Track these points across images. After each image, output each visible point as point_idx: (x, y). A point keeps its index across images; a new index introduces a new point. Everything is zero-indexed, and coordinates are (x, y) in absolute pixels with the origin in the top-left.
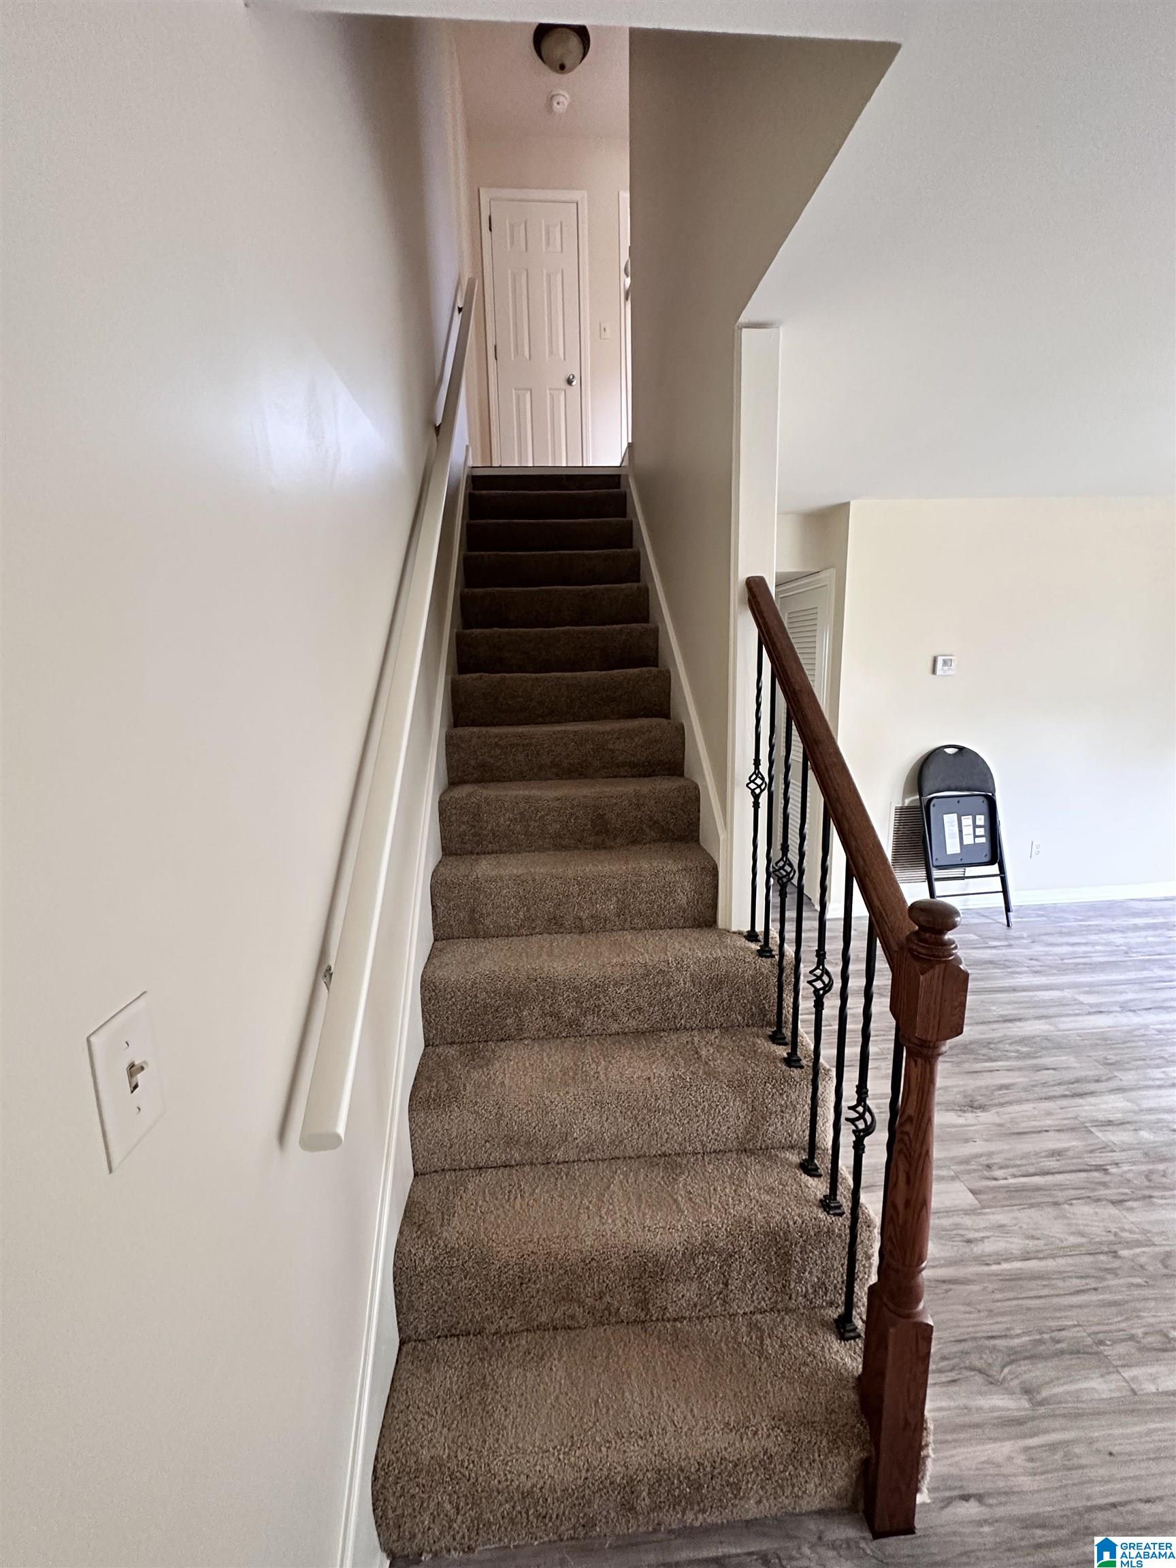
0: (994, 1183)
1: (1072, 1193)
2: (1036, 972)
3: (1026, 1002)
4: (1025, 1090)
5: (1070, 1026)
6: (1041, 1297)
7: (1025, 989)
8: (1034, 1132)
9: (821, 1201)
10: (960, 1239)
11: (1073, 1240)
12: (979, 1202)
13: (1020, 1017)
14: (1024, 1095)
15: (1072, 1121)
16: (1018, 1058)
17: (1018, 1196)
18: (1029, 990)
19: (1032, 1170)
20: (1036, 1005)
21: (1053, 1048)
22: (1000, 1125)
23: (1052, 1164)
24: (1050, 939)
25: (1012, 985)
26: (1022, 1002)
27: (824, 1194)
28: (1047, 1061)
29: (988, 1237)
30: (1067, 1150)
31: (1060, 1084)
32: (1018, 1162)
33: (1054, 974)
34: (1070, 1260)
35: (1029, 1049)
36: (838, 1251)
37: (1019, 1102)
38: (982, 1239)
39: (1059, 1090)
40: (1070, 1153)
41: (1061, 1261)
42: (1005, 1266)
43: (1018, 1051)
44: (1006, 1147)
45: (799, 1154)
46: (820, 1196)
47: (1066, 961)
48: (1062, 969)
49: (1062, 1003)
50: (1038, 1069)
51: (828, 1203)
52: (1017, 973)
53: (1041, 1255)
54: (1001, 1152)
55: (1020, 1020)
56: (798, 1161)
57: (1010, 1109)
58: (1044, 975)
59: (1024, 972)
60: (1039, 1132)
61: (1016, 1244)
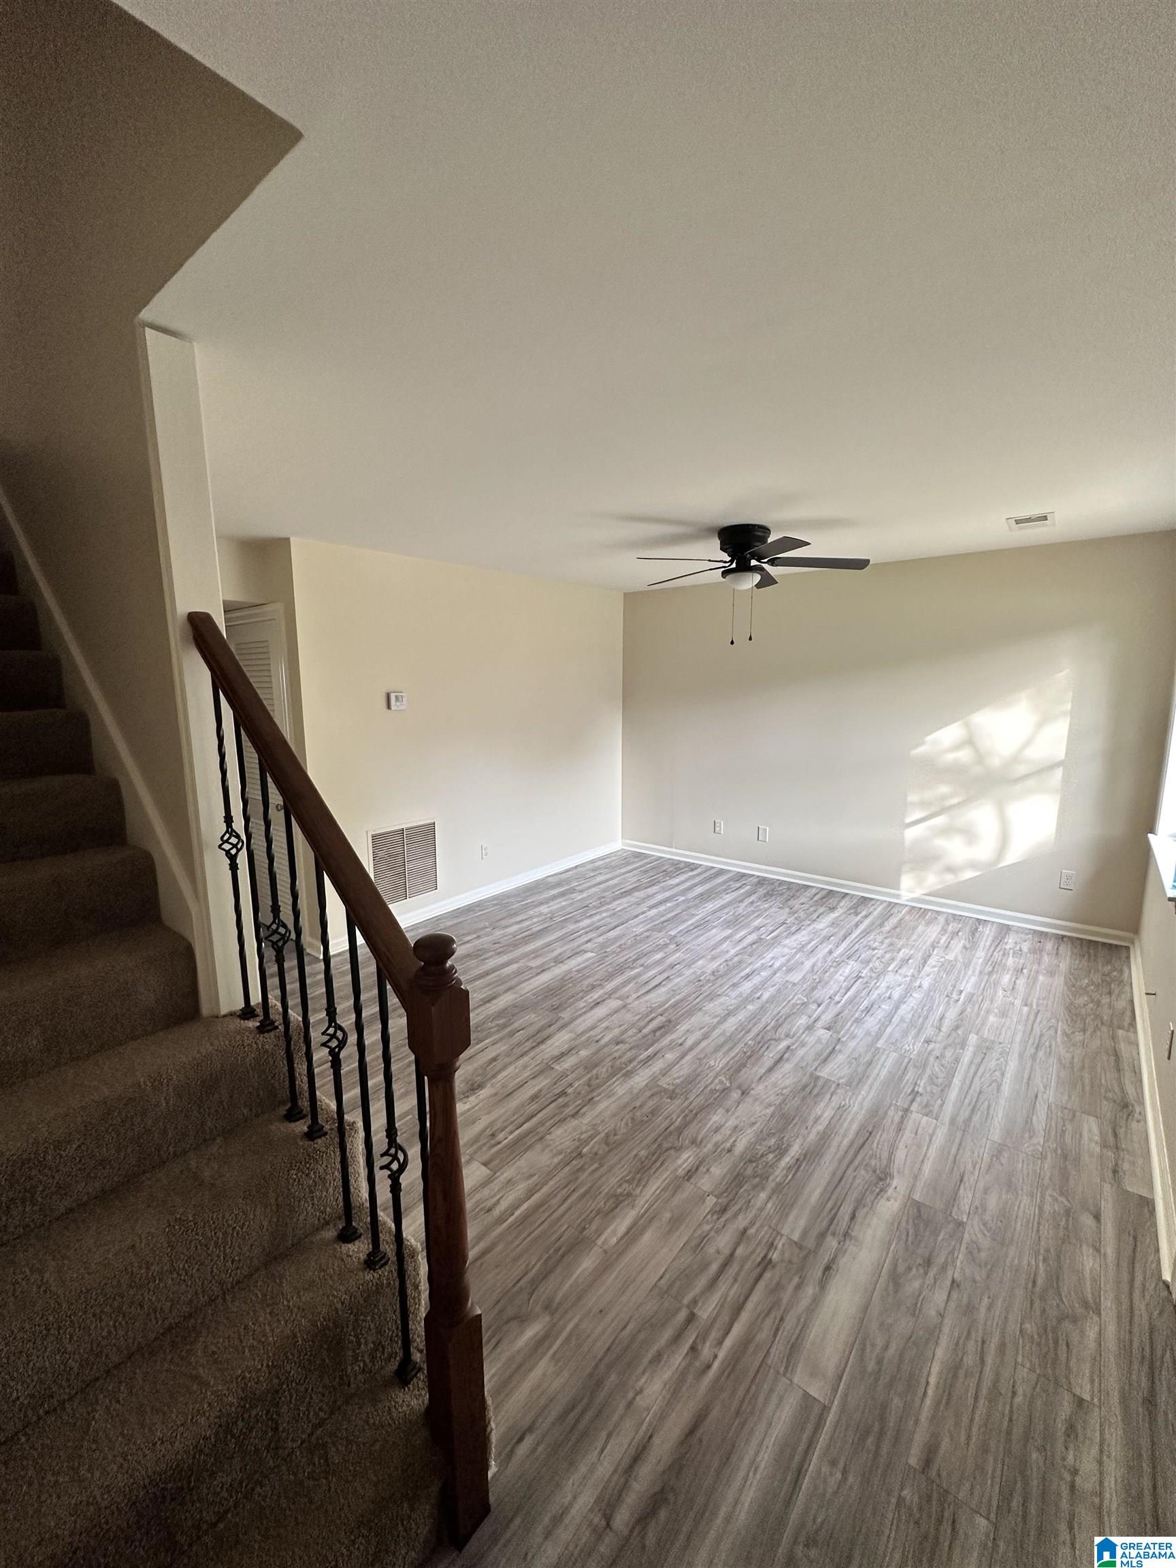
0: (500, 1146)
1: (548, 1124)
2: (499, 953)
3: (496, 981)
4: (508, 1055)
5: (527, 989)
6: (543, 1222)
7: (494, 970)
8: (517, 1089)
9: (366, 1262)
10: (483, 1212)
11: (556, 1160)
12: (491, 1170)
13: (495, 995)
14: (507, 1060)
15: (541, 1066)
16: (498, 1031)
17: (518, 1147)
18: (496, 971)
19: (521, 1120)
20: (502, 981)
21: (520, 1012)
22: (496, 1094)
23: (534, 1107)
24: (503, 923)
25: (486, 970)
26: (493, 983)
27: (367, 1252)
28: (516, 1025)
29: (502, 1197)
30: (540, 1091)
31: (528, 1039)
32: (512, 1119)
33: (511, 951)
34: (557, 1178)
35: (504, 1020)
36: (389, 1302)
37: (505, 1067)
38: (498, 1201)
39: (529, 1044)
40: (543, 1092)
41: (551, 1183)
42: (517, 1213)
43: (498, 1025)
44: (502, 1111)
45: (335, 1226)
46: (363, 1257)
47: (518, 937)
48: (515, 945)
49: (518, 973)
50: (512, 1034)
51: (373, 1261)
52: (487, 959)
53: (537, 1188)
54: (500, 1117)
55: (494, 998)
56: (335, 1234)
57: (500, 1077)
58: (506, 954)
59: (491, 957)
60: (522, 1085)
61: (521, 1188)
